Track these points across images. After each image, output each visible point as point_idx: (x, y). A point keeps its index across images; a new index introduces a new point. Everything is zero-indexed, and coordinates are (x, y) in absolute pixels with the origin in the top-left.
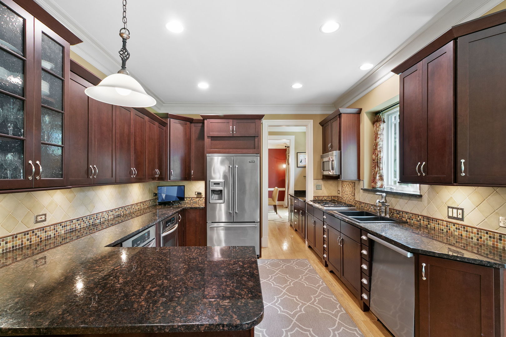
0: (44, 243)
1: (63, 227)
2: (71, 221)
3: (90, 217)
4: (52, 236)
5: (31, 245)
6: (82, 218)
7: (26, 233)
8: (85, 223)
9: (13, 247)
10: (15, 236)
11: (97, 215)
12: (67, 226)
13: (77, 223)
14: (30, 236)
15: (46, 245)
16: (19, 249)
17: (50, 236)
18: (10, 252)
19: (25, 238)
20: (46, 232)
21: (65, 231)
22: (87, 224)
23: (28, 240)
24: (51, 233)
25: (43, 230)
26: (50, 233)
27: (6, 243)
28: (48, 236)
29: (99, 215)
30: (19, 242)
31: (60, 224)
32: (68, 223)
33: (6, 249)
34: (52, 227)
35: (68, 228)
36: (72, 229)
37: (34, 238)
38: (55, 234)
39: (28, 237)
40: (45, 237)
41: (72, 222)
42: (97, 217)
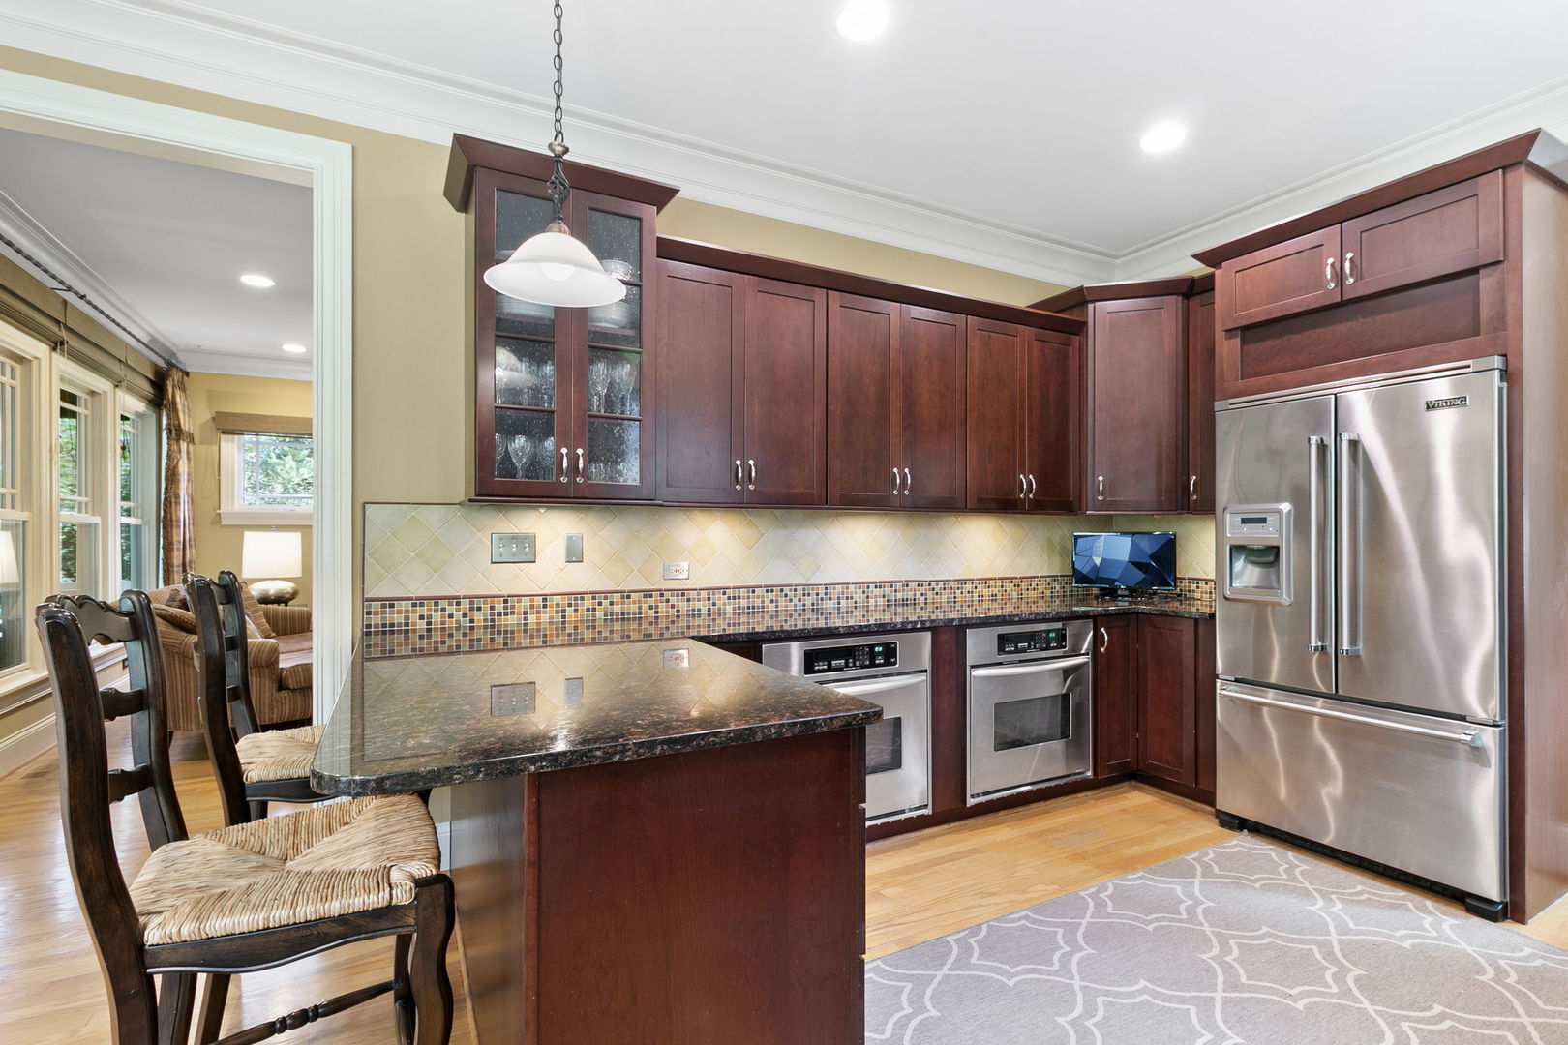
0: (683, 623)
1: (729, 598)
2: (752, 589)
3: (804, 590)
4: (704, 612)
5: (656, 618)
6: (781, 588)
7: (647, 594)
8: (791, 600)
9: (623, 614)
10: (626, 595)
11: (826, 589)
12: (739, 597)
13: (768, 597)
14: (656, 601)
15: (688, 627)
16: (634, 619)
17: (699, 610)
18: (617, 620)
19: (645, 602)
20: (688, 600)
21: (734, 609)
22: (795, 605)
23: (651, 607)
24: (703, 605)
25: (683, 595)
26: (698, 605)
27: (611, 603)
28: (694, 610)
29: (834, 589)
30: (634, 608)
31: (724, 590)
32: (744, 593)
33: (612, 614)
34: (704, 594)
35: (744, 603)
36: (753, 607)
37: (662, 607)
38: (709, 610)
39: (651, 601)
40: (688, 611)
41: (753, 592)
42: (826, 594)
